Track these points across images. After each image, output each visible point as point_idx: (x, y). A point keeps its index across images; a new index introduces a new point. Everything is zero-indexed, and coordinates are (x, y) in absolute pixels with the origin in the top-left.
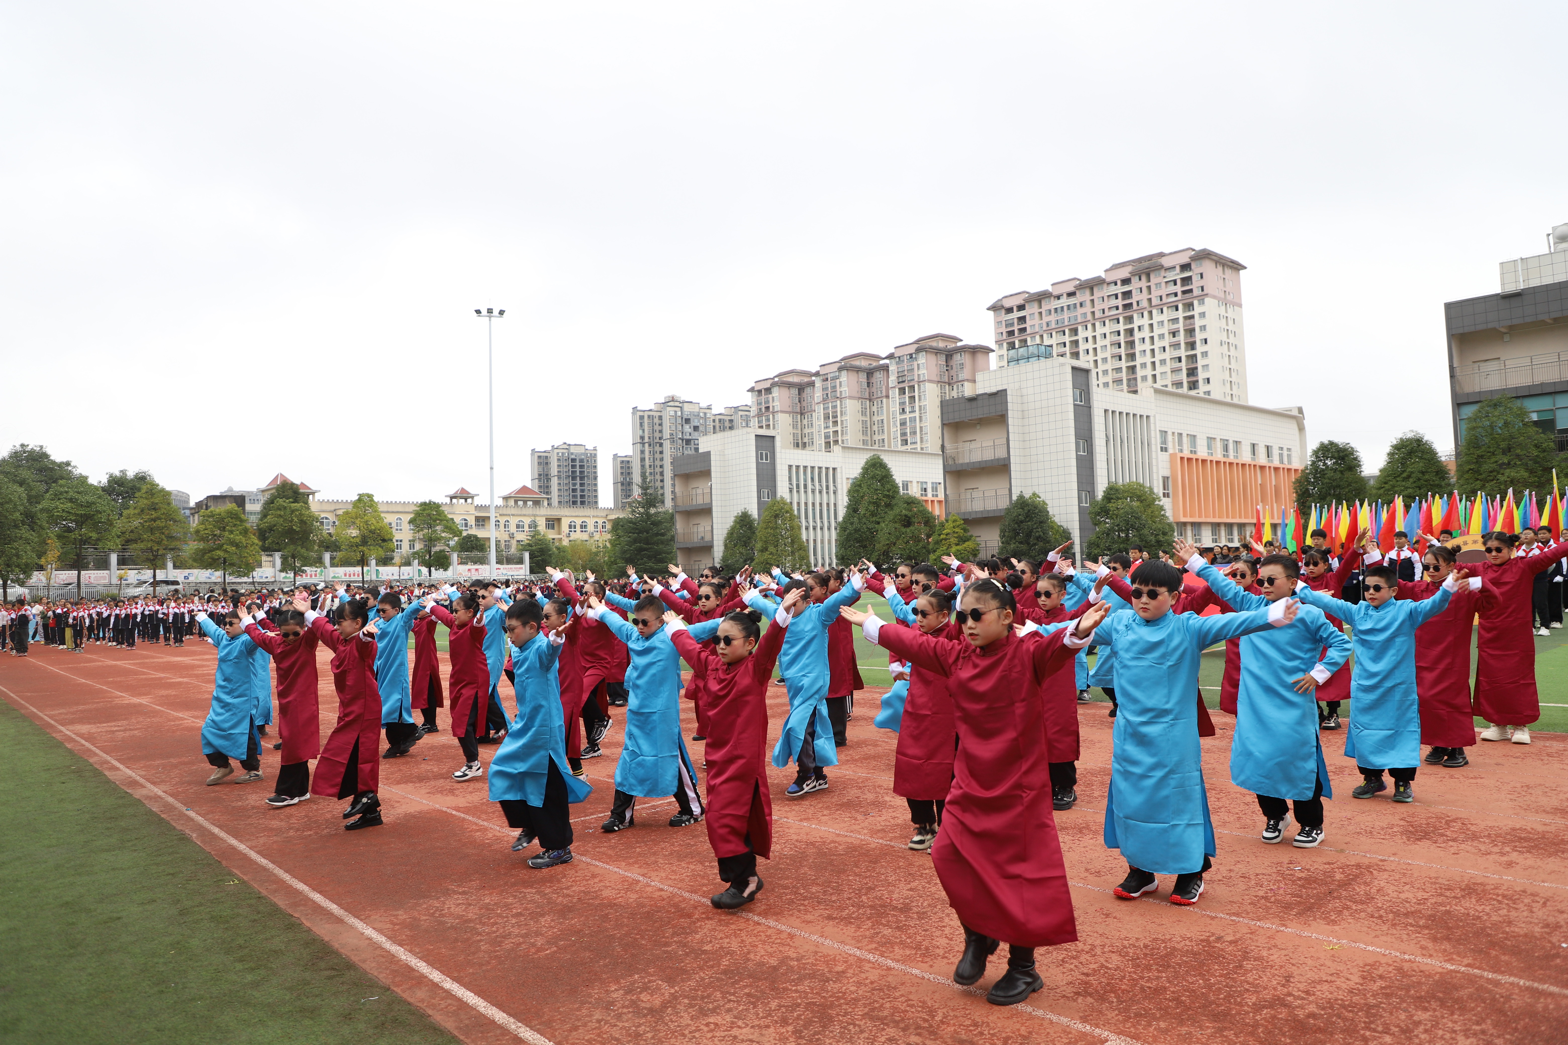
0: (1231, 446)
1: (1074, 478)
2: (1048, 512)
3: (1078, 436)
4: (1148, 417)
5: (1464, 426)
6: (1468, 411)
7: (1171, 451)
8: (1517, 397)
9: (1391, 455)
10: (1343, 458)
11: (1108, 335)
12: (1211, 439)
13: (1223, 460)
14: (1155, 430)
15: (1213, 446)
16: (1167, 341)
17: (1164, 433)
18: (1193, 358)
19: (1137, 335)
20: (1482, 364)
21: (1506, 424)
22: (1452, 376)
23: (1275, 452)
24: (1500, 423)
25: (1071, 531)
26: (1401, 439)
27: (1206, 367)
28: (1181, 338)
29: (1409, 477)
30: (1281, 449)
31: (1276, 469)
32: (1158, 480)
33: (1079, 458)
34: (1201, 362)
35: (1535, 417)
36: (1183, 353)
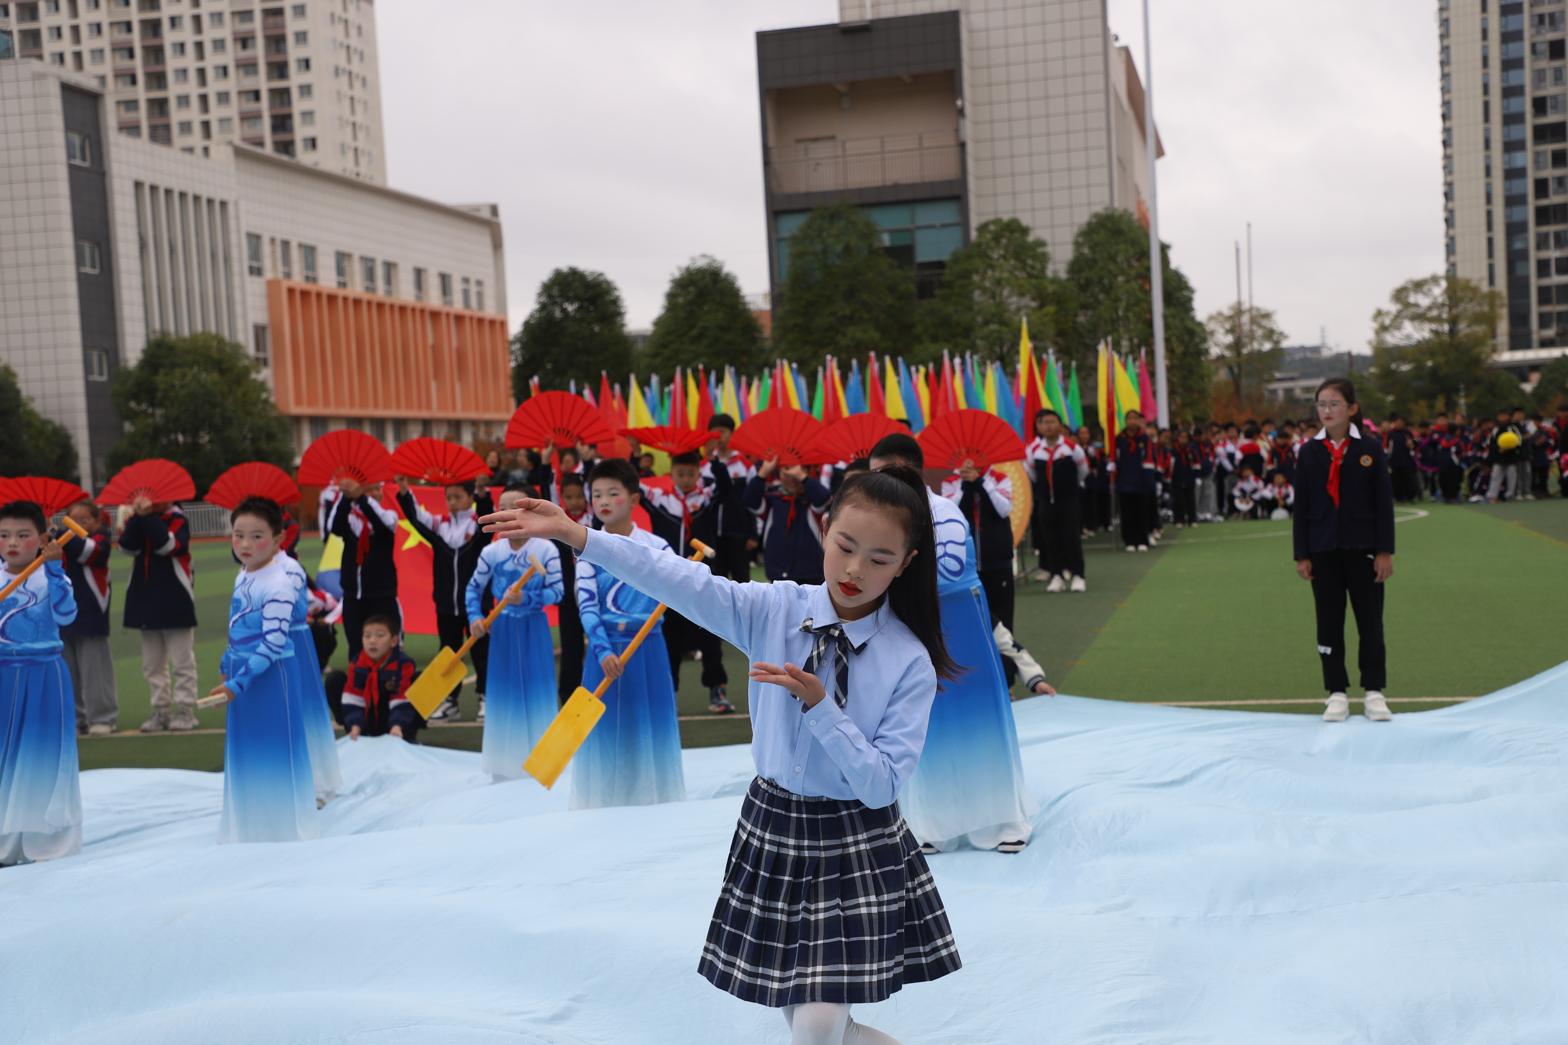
0: (380, 272)
1: (74, 321)
2: (18, 392)
3: (79, 233)
4: (223, 204)
5: (785, 250)
6: (792, 225)
7: (269, 275)
8: (863, 206)
9: (671, 297)
10: (593, 300)
11: (105, 28)
12: (342, 258)
13: (365, 296)
14: (238, 232)
15: (347, 269)
16: (229, 56)
17: (254, 239)
18: (281, 96)
19: (169, 37)
20: (812, 146)
21: (847, 249)
22: (767, 163)
23: (457, 287)
24: (839, 248)
25: (71, 432)
26: (688, 269)
27: (308, 115)
28: (259, 51)
29: (701, 336)
30: (466, 280)
31: (459, 319)
32: (246, 330)
33: (83, 281)
34: (298, 105)
35: (886, 240)
36: (263, 82)
